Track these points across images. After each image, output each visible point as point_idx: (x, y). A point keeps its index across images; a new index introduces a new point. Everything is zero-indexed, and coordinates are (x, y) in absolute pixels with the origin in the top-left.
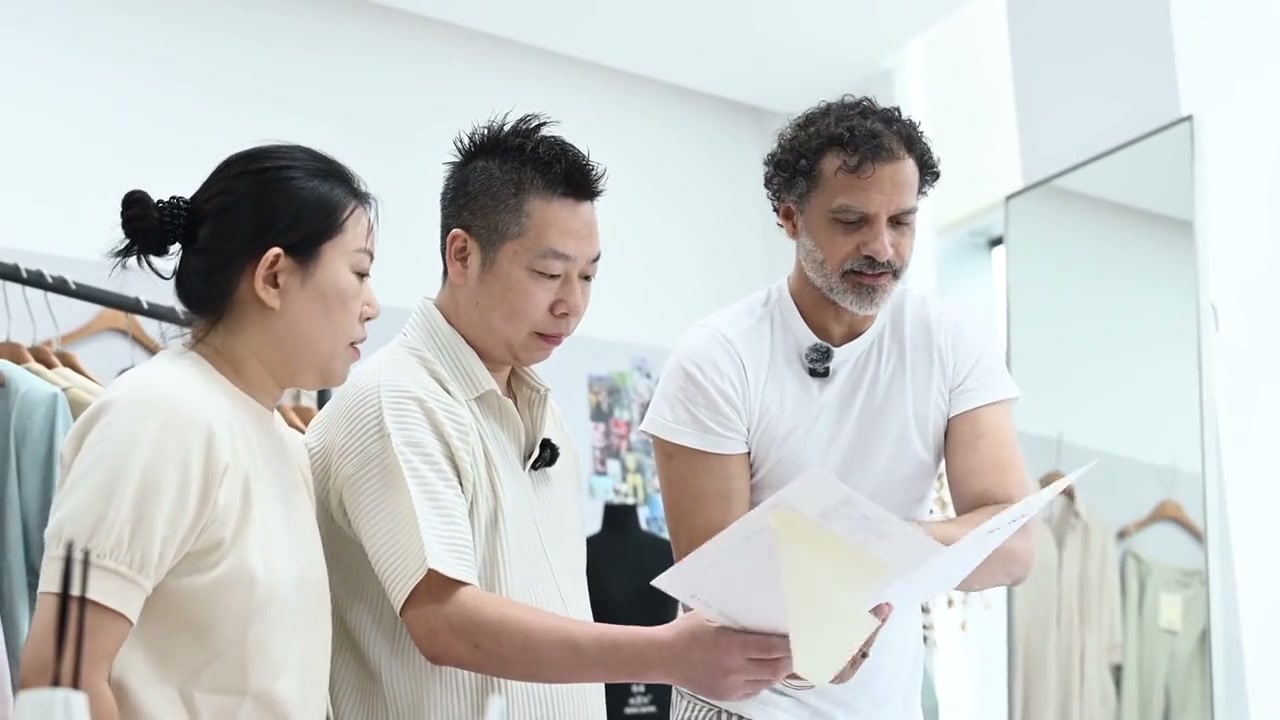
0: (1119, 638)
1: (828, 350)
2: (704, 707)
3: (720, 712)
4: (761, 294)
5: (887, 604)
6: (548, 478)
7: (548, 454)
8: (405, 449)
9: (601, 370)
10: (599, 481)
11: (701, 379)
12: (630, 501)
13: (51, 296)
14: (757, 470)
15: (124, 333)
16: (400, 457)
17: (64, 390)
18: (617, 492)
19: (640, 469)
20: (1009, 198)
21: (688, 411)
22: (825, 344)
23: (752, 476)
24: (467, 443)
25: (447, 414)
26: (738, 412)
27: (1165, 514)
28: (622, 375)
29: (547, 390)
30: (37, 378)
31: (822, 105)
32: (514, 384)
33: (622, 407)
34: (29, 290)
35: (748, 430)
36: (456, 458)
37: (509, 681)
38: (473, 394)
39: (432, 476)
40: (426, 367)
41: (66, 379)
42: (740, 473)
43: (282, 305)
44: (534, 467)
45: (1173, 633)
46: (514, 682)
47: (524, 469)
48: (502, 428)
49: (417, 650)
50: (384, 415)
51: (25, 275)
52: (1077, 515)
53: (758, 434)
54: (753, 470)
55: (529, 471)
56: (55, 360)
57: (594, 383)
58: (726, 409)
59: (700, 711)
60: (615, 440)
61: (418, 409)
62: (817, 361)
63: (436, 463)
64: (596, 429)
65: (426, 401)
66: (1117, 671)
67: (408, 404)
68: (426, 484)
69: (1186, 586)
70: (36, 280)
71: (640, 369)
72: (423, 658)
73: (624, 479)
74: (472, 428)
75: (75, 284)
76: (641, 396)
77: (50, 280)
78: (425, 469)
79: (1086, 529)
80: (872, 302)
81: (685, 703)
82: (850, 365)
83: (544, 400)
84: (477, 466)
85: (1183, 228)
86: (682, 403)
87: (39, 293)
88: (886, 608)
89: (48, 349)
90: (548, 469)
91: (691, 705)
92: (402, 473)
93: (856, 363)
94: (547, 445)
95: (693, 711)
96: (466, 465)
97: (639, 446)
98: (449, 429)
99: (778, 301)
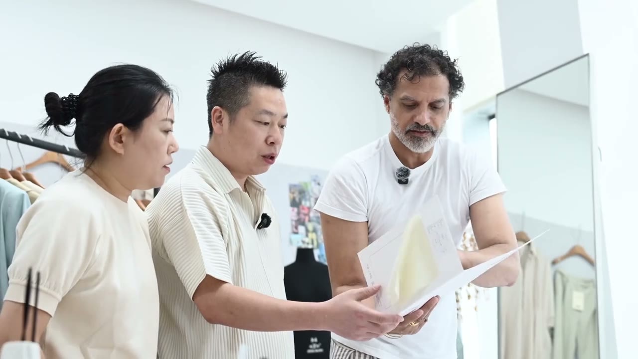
0: (552, 314)
1: (408, 170)
2: (347, 349)
3: (355, 352)
4: (375, 143)
5: (437, 296)
6: (265, 233)
7: (265, 221)
8: (194, 217)
9: (295, 181)
10: (294, 237)
11: (344, 184)
12: (310, 246)
13: (21, 145)
14: (372, 230)
15: (57, 163)
16: (191, 221)
17: (27, 192)
18: (303, 242)
19: (315, 231)
20: (498, 95)
21: (338, 200)
22: (406, 167)
23: (369, 234)
24: (225, 215)
25: (215, 201)
26: (363, 201)
27: (575, 252)
28: (306, 184)
29: (264, 189)
30: (14, 186)
31: (406, 48)
32: (248, 186)
33: (306, 200)
34: (10, 142)
35: (368, 210)
36: (220, 222)
37: (245, 331)
38: (228, 190)
39: (208, 231)
40: (204, 178)
41: (28, 186)
42: (363, 231)
43: (125, 152)
44: (259, 228)
45: (579, 311)
46: (248, 331)
47: (254, 228)
48: (243, 208)
49: (203, 318)
50: (183, 201)
51: (7, 135)
52: (532, 253)
53: (373, 211)
54: (370, 230)
55: (257, 229)
56: (23, 177)
57: (292, 188)
58: (357, 199)
59: (345, 351)
60: (302, 216)
61: (200, 198)
62: (402, 176)
63: (209, 224)
64: (293, 210)
65: (204, 194)
66: (552, 331)
67: (195, 195)
68: (205, 234)
69: (585, 288)
70: (13, 137)
71: (315, 180)
72: (206, 321)
73: (307, 236)
74: (227, 208)
75: (33, 139)
76: (315, 194)
77: (20, 137)
78: (204, 227)
79: (536, 259)
80: (419, 145)
81: (337, 347)
82: (419, 178)
83: (262, 194)
84: (230, 226)
85: (584, 110)
86: (335, 196)
87: (15, 143)
88: (437, 299)
89: (19, 172)
90: (266, 229)
91: (341, 349)
92: (193, 229)
93: (422, 177)
94: (265, 216)
95: (341, 351)
96: (225, 226)
97: (315, 219)
98: (216, 208)
99: (383, 146)
